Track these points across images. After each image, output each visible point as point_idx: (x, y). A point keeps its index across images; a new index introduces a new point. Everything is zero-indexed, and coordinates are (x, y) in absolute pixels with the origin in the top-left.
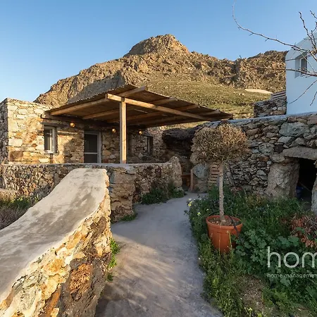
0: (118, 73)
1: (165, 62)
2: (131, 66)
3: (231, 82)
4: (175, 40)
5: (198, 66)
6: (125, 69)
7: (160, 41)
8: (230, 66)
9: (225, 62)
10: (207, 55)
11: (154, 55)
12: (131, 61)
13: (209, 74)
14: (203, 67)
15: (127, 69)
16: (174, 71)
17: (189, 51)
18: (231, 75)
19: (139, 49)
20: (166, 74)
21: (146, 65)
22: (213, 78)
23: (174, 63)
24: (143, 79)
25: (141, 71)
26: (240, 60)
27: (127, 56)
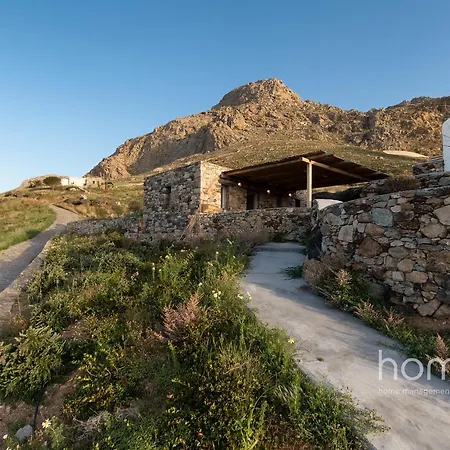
0: (205, 129)
1: (269, 115)
2: (223, 121)
3: (363, 140)
4: (283, 85)
5: (315, 120)
6: (214, 125)
7: (262, 87)
8: (362, 119)
9: (355, 115)
10: (326, 106)
11: (254, 107)
12: (224, 115)
13: (330, 129)
14: (321, 121)
15: (218, 125)
16: (282, 127)
17: (301, 100)
18: (363, 131)
19: (234, 99)
20: (270, 131)
21: (243, 120)
22: (336, 136)
23: (280, 117)
24: (238, 138)
25: (236, 127)
26: (375, 111)
27: (217, 107)
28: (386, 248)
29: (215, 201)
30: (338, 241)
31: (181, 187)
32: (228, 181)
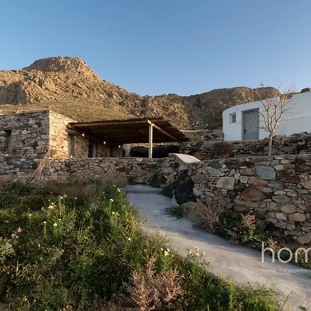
0: (17, 85)
1: (75, 84)
2: (35, 82)
3: (141, 114)
4: (86, 65)
5: (110, 95)
6: (26, 83)
7: (69, 62)
8: (140, 100)
9: (136, 96)
10: (118, 87)
11: (62, 76)
12: (35, 77)
13: (120, 103)
14: (114, 96)
15: (29, 84)
16: (86, 96)
17: (100, 79)
18: (141, 109)
19: (45, 65)
20: (76, 97)
21: (53, 84)
22: (124, 108)
23: (84, 87)
24: (49, 97)
25: (46, 89)
26: (148, 97)
27: (29, 69)
28: (269, 196)
29: (63, 147)
30: (216, 189)
31: (24, 132)
32: (74, 132)
